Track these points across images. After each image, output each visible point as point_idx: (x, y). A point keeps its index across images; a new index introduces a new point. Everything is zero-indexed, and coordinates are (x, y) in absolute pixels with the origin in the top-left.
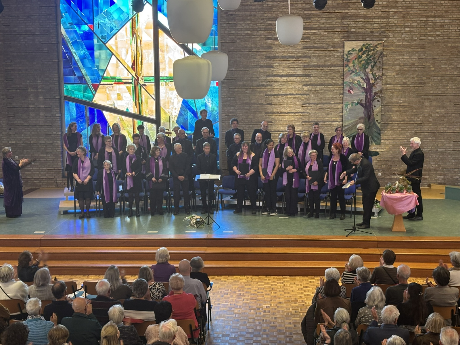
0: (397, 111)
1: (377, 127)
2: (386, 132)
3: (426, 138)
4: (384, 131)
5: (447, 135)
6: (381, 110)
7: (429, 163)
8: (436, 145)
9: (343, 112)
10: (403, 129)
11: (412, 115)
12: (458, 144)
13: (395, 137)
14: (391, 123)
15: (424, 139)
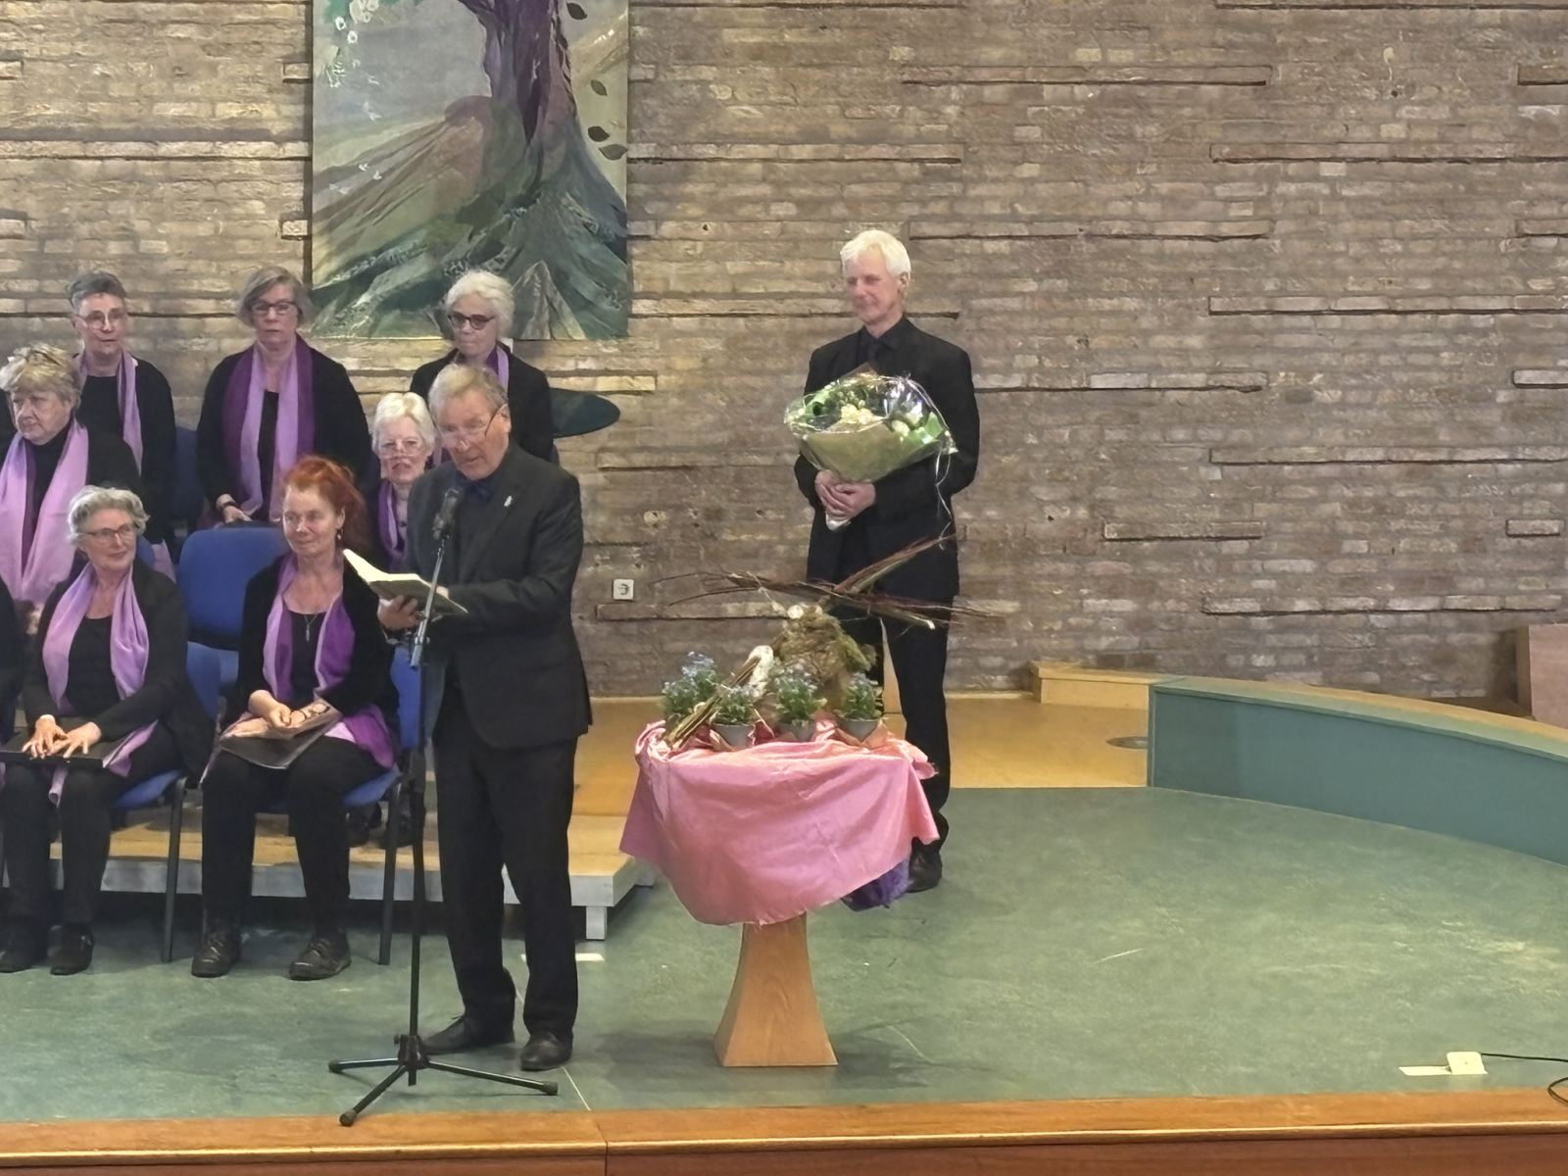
0: (758, 54)
1: (598, 189)
2: (668, 228)
3: (994, 287)
4: (658, 220)
5: (1161, 257)
6: (631, 41)
7: (1023, 494)
8: (1071, 340)
9: (308, 57)
10: (808, 208)
11: (881, 91)
12: (1247, 329)
13: (746, 277)
14: (711, 151)
15: (976, 294)
